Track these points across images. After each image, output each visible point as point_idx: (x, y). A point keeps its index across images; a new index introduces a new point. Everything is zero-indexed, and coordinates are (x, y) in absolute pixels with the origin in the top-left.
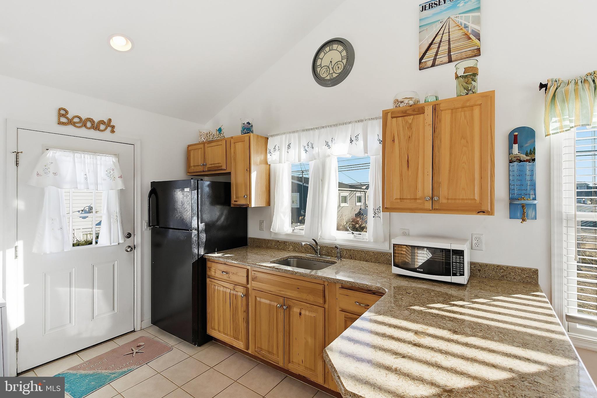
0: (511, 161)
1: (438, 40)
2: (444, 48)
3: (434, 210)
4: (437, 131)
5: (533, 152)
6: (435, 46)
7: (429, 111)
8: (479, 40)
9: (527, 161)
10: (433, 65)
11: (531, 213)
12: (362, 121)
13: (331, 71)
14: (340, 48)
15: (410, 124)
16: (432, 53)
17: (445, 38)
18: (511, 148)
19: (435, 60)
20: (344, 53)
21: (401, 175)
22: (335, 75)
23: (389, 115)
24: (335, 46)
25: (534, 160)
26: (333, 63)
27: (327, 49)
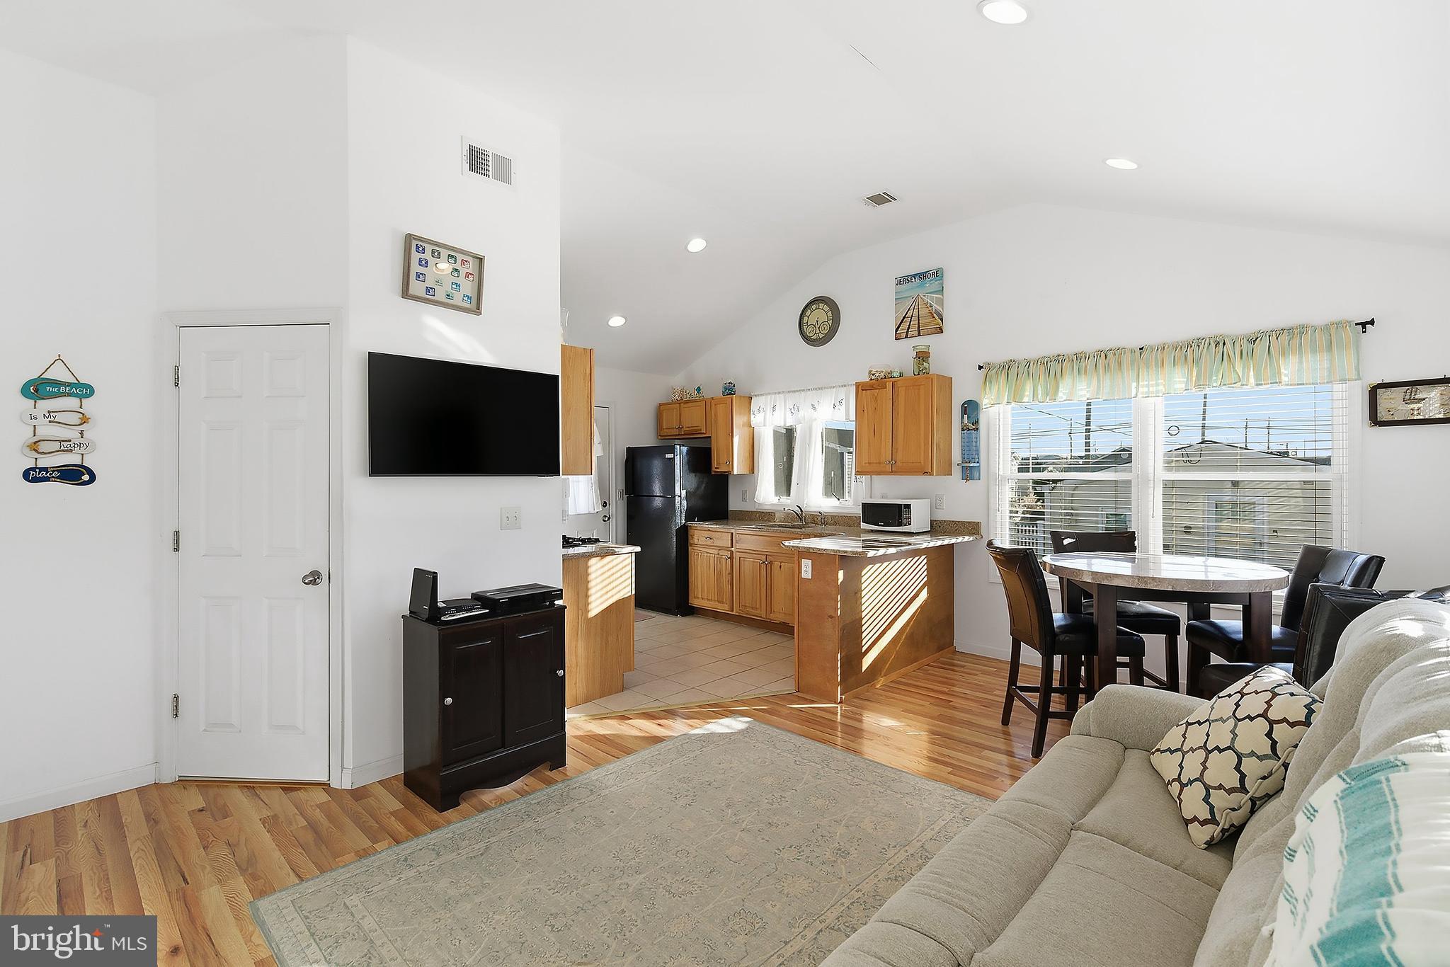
0: (963, 430)
1: (910, 314)
2: (915, 322)
3: (893, 472)
4: (895, 404)
5: (976, 422)
6: (908, 320)
7: (889, 385)
8: (942, 320)
9: (973, 429)
10: (906, 337)
11: (976, 475)
12: (845, 386)
13: (818, 331)
14: (826, 308)
15: (876, 398)
16: (904, 326)
17: (916, 313)
18: (962, 417)
19: (907, 332)
20: (830, 314)
21: (869, 443)
22: (821, 336)
23: (860, 387)
24: (821, 305)
25: (977, 429)
26: (819, 323)
27: (814, 307)
